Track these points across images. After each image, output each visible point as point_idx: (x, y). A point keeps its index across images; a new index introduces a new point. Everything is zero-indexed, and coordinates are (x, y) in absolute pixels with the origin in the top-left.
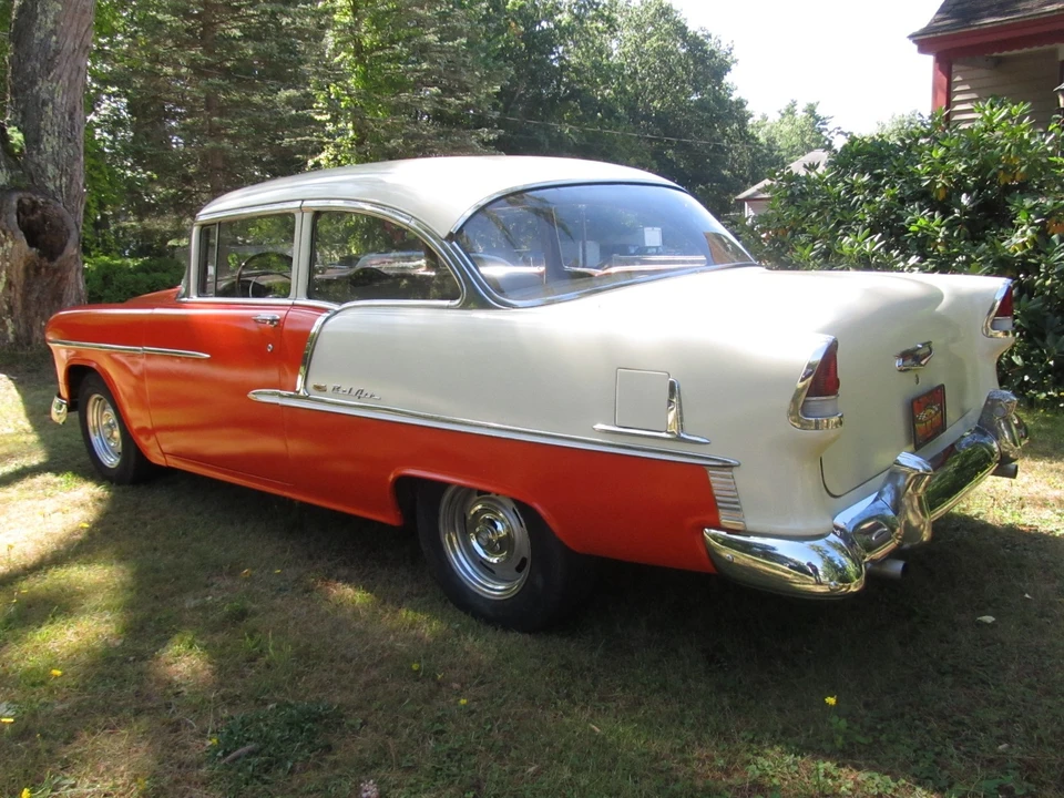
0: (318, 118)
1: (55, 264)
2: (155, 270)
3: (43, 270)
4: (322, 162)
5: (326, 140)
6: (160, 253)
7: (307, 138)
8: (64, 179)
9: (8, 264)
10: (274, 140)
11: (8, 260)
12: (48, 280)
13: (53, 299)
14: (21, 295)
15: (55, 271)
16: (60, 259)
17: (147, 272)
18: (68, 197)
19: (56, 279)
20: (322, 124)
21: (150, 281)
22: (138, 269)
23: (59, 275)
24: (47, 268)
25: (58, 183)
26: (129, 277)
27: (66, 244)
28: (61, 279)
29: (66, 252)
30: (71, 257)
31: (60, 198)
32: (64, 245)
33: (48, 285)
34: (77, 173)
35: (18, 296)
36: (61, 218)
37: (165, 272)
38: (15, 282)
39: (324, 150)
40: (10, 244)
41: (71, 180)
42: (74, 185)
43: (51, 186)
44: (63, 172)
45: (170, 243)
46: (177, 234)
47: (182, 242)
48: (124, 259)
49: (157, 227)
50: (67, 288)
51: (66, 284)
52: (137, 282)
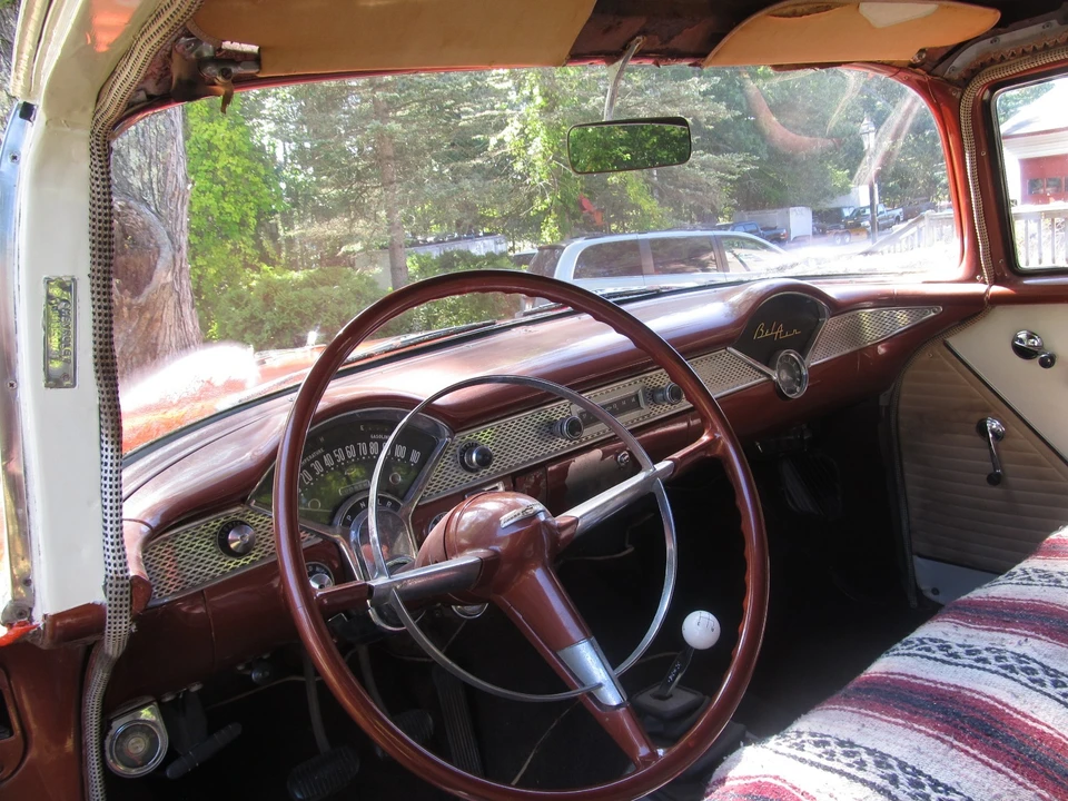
0: (498, 86)
1: (141, 300)
2: (322, 284)
3: (125, 309)
4: (506, 139)
5: (508, 111)
7: (487, 113)
8: (154, 170)
10: (449, 119)
12: (134, 324)
13: (144, 353)
15: (142, 309)
16: (147, 291)
18: (162, 195)
19: (144, 322)
20: (501, 94)
21: (316, 297)
23: (148, 315)
24: (130, 307)
25: (146, 177)
27: (155, 267)
28: (152, 321)
29: (155, 281)
30: (163, 287)
31: (149, 199)
32: (152, 269)
33: (135, 331)
34: (174, 160)
36: (146, 228)
39: (507, 124)
41: (166, 170)
42: (170, 178)
43: (135, 182)
44: (152, 160)
45: (343, 249)
46: (351, 238)
47: (358, 247)
48: (293, 272)
49: (329, 232)
50: (162, 334)
51: (160, 328)
52: (301, 300)
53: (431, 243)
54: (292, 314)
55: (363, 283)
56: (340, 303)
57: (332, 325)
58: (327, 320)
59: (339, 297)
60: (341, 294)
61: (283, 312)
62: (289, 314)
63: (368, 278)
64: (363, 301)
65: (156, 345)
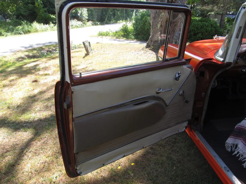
1: (174, 20)
2: (204, 21)
6: (206, 16)
9: (162, 20)
11: (162, 19)
12: (172, 25)
14: (164, 29)
15: (174, 23)
16: (176, 19)
17: (201, 22)
19: (174, 25)
21: (202, 24)
22: (200, 21)
26: (196, 23)
29: (178, 17)
30: (179, 18)
35: (163, 30)
37: (206, 22)
38: (163, 25)
40: (163, 14)
45: (209, 13)
46: (212, 11)
47: (213, 13)
48: (196, 17)
49: (207, 9)
50: (177, 28)
51: (177, 27)
52: (198, 25)
53: (231, 14)
54: (195, 27)
55: (214, 23)
56: (207, 27)
57: (204, 32)
58: (203, 30)
59: (207, 25)
60: (208, 25)
61: (193, 27)
62: (194, 27)
63: (215, 22)
64: (212, 27)
65: (175, 30)
